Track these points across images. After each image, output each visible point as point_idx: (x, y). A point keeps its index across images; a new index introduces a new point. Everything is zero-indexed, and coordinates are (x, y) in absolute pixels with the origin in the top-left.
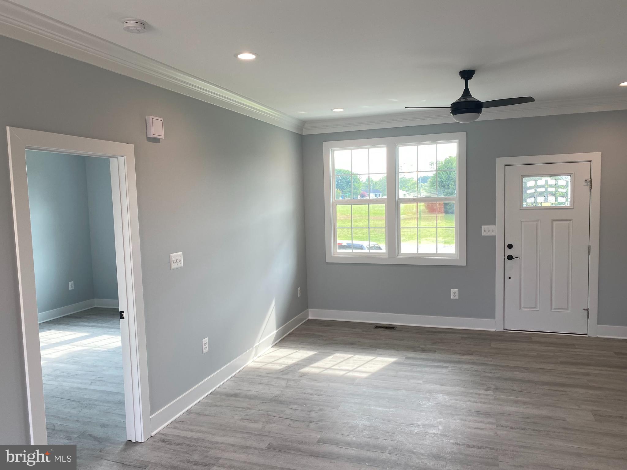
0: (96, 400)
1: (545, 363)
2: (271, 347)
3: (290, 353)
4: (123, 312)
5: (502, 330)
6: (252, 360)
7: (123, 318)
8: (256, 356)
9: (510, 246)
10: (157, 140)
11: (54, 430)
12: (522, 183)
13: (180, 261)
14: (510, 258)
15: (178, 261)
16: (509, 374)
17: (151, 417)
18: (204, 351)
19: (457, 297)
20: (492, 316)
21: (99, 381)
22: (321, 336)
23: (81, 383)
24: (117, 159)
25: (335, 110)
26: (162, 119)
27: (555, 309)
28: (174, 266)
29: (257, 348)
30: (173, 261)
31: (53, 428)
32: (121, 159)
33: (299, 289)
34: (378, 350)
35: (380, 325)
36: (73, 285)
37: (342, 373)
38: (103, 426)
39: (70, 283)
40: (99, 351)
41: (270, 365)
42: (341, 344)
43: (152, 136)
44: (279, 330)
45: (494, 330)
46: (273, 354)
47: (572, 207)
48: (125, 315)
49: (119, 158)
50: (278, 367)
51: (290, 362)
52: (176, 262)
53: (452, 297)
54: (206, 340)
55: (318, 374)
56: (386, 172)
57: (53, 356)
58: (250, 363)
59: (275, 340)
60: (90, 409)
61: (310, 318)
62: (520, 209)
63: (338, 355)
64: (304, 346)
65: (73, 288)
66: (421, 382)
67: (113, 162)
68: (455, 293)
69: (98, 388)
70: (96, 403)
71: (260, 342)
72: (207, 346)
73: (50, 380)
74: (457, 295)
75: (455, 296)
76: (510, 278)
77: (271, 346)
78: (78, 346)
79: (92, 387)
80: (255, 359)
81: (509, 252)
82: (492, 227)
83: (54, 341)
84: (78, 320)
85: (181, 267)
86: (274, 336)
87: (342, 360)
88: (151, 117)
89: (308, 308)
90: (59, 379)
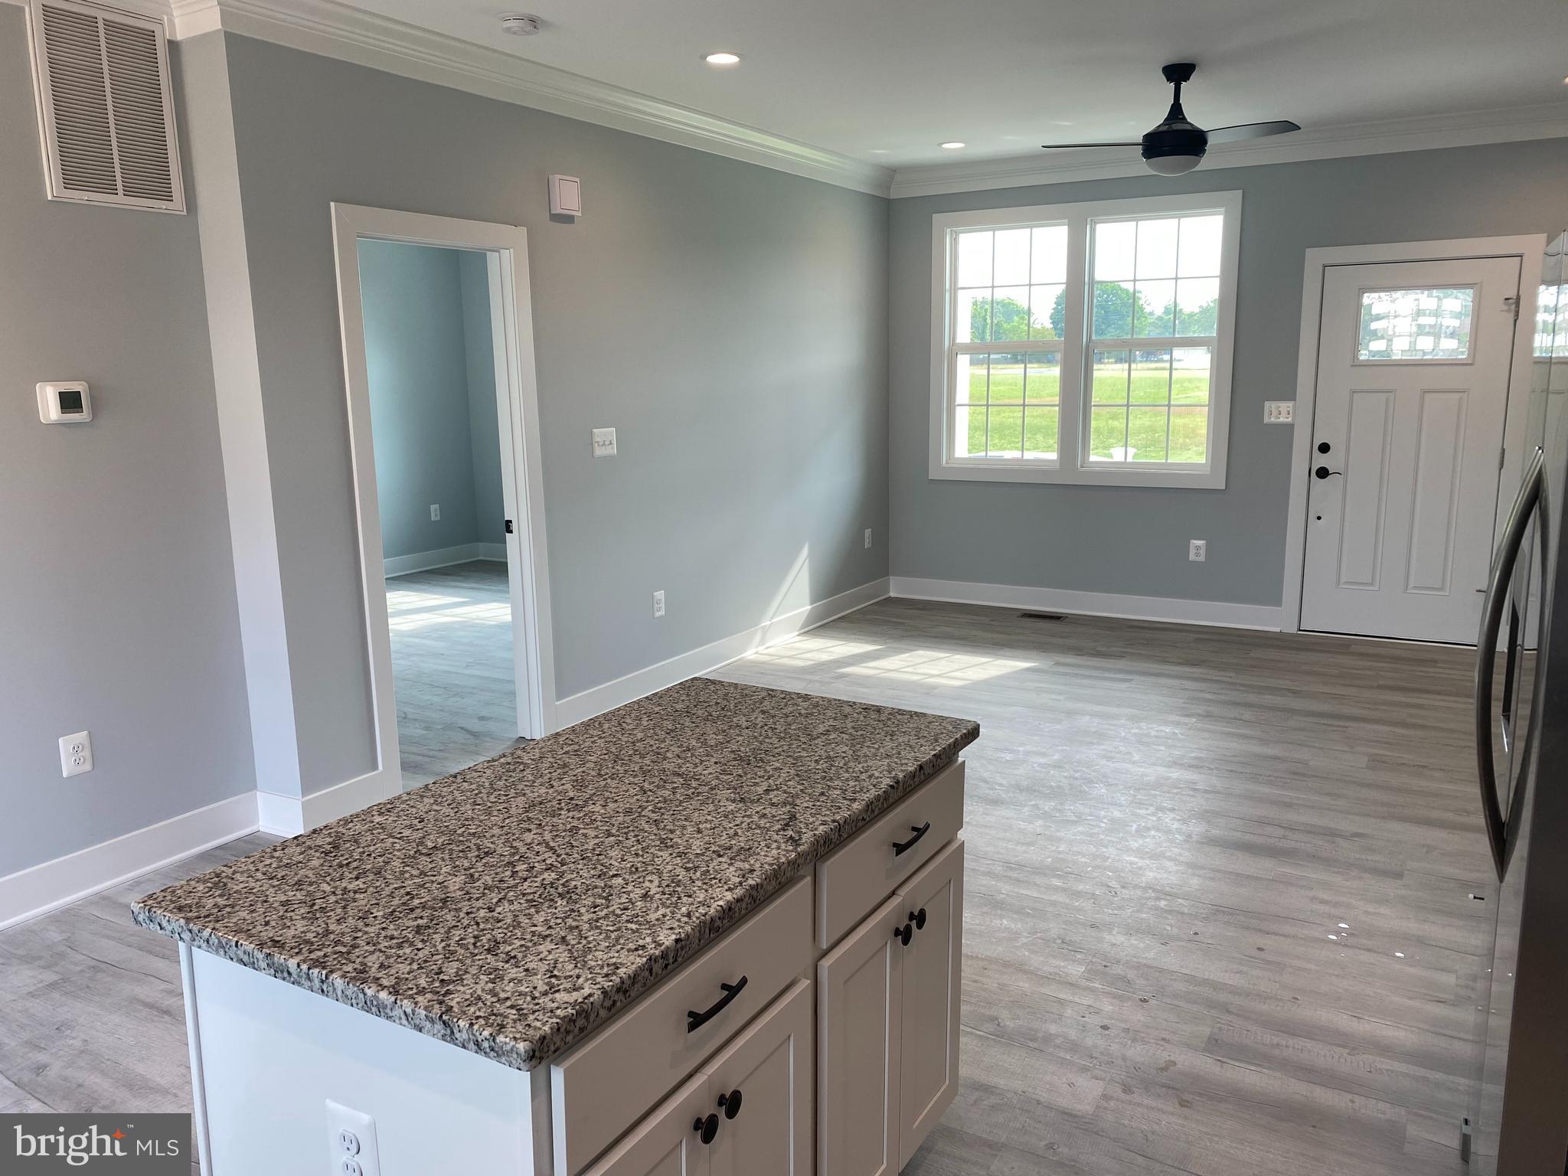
0: (474, 688)
1: (1344, 685)
2: (798, 635)
3: (831, 645)
4: (511, 522)
5: (1294, 630)
6: (754, 650)
7: (511, 532)
8: (764, 644)
9: (1324, 448)
10: (569, 219)
11: (405, 718)
12: (1359, 305)
13: (611, 444)
14: (1323, 473)
15: (607, 443)
16: (1252, 698)
17: (557, 703)
18: (658, 614)
19: (1202, 558)
20: (1276, 600)
21: (479, 664)
22: (903, 624)
23: (450, 665)
24: (498, 254)
25: (945, 146)
26: (578, 180)
27: (1415, 588)
28: (599, 452)
29: (765, 630)
30: (597, 442)
31: (404, 715)
32: (505, 253)
33: (868, 532)
34: (1007, 649)
35: (1033, 613)
36: (438, 512)
37: (915, 678)
38: (482, 718)
39: (433, 507)
40: (484, 624)
41: (786, 659)
42: (935, 637)
43: (558, 211)
44: (817, 606)
45: (1278, 630)
46: (798, 645)
47: (1470, 362)
48: (514, 526)
49: (502, 251)
50: (800, 663)
51: (825, 657)
52: (604, 444)
53: (1192, 557)
54: (660, 595)
55: (869, 677)
56: (1065, 281)
57: (405, 627)
58: (750, 654)
59: (806, 624)
60: (463, 698)
61: (892, 594)
62: (1352, 366)
63: (921, 652)
64: (861, 637)
65: (438, 518)
66: (1061, 697)
67: (492, 258)
68: (1198, 548)
69: (478, 673)
70: (474, 691)
71: (773, 621)
72: (663, 605)
73: (398, 659)
74: (1203, 552)
75: (1197, 554)
76: (1319, 518)
77: (797, 633)
78: (447, 616)
79: (467, 672)
80: (761, 649)
81: (1321, 460)
82: (1285, 406)
83: (404, 607)
84: (450, 578)
85: (611, 457)
86: (806, 616)
87: (926, 660)
88: (558, 176)
89: (888, 575)
90: (413, 659)
